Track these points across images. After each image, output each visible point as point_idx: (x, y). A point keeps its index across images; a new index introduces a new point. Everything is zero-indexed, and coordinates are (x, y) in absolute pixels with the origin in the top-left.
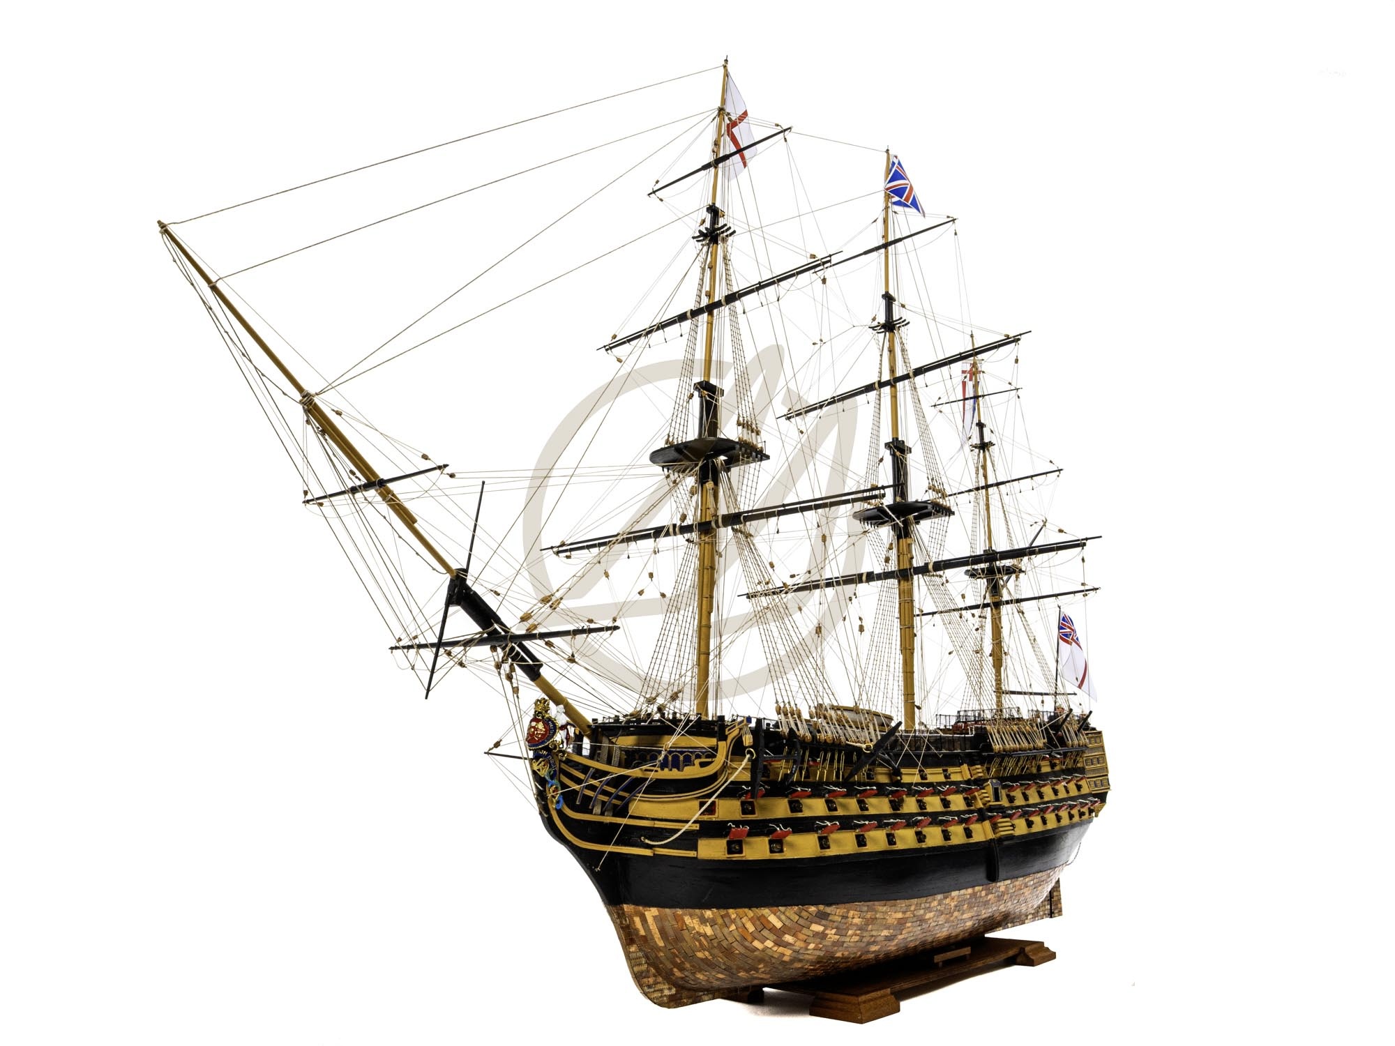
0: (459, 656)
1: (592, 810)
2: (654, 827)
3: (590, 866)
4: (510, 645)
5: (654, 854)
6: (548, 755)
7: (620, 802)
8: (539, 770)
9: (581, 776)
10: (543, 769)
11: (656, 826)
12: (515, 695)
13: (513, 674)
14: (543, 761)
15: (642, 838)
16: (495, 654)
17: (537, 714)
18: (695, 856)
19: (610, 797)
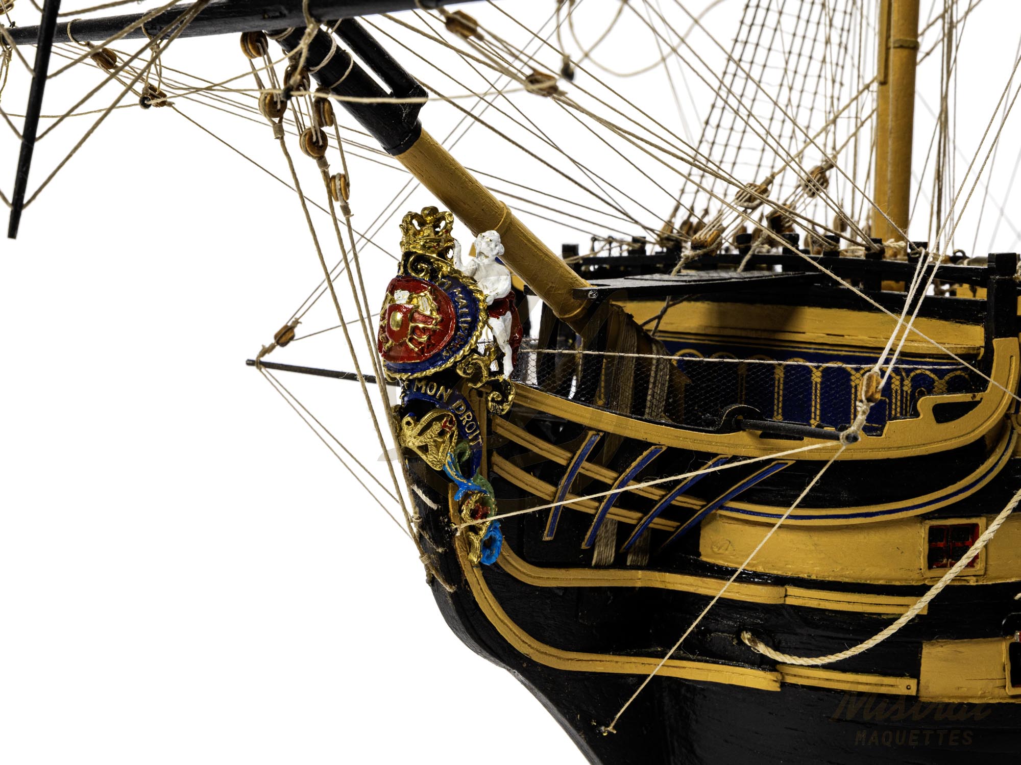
0: (138, 64)
1: (590, 552)
2: (783, 606)
3: (586, 719)
4: (311, 29)
5: (783, 684)
6: (452, 399)
7: (676, 524)
8: (424, 448)
9: (559, 456)
10: (437, 445)
11: (789, 601)
12: (337, 205)
13: (328, 130)
14: (439, 419)
15: (746, 637)
16: (259, 62)
17: (411, 261)
18: (913, 692)
19: (645, 514)
